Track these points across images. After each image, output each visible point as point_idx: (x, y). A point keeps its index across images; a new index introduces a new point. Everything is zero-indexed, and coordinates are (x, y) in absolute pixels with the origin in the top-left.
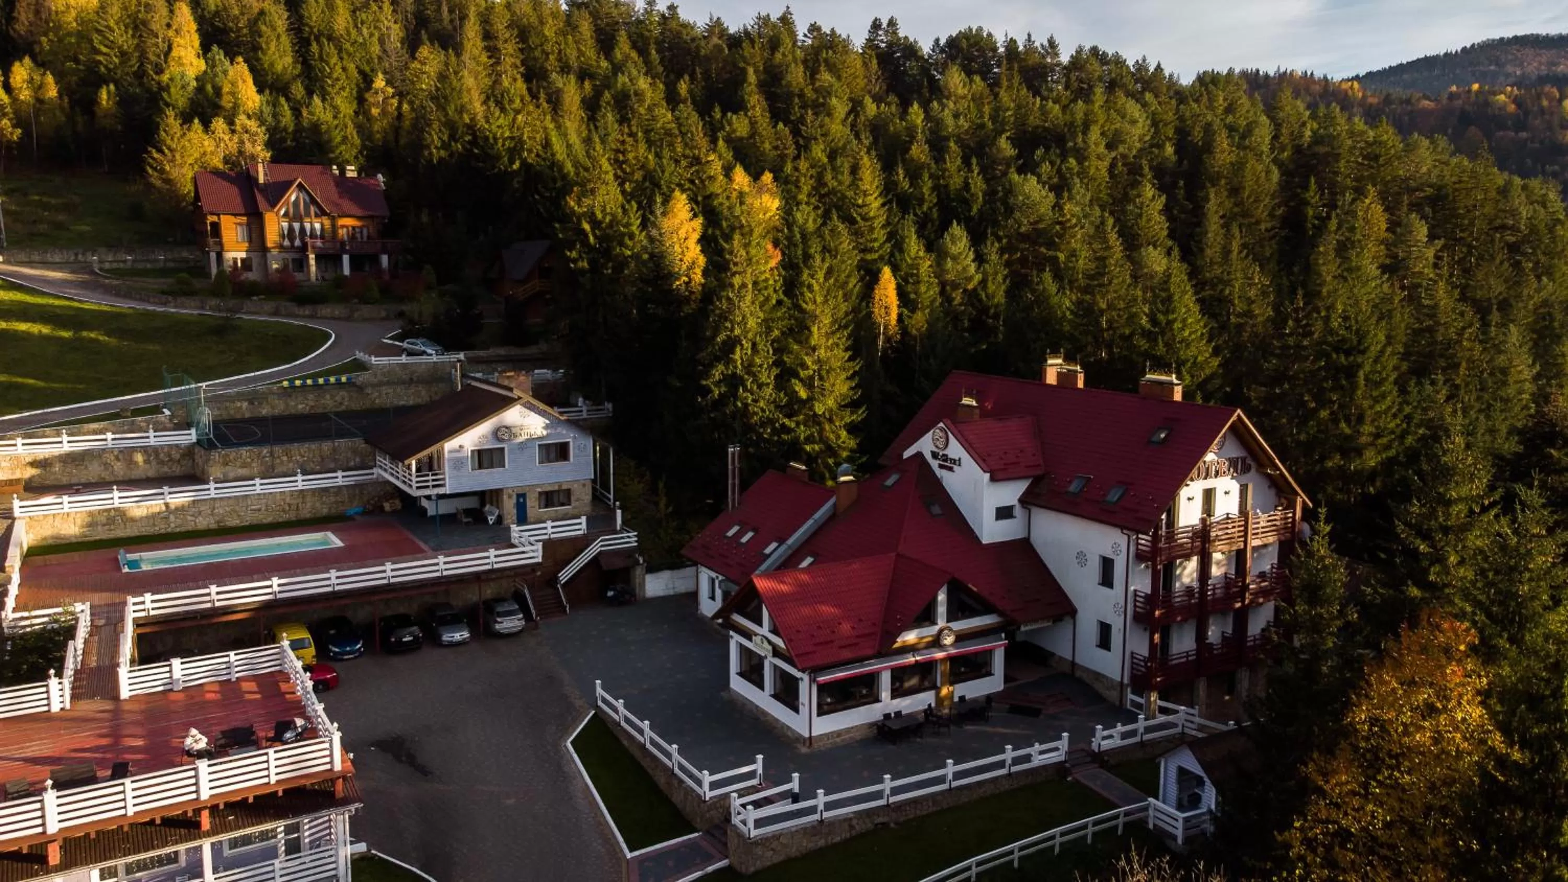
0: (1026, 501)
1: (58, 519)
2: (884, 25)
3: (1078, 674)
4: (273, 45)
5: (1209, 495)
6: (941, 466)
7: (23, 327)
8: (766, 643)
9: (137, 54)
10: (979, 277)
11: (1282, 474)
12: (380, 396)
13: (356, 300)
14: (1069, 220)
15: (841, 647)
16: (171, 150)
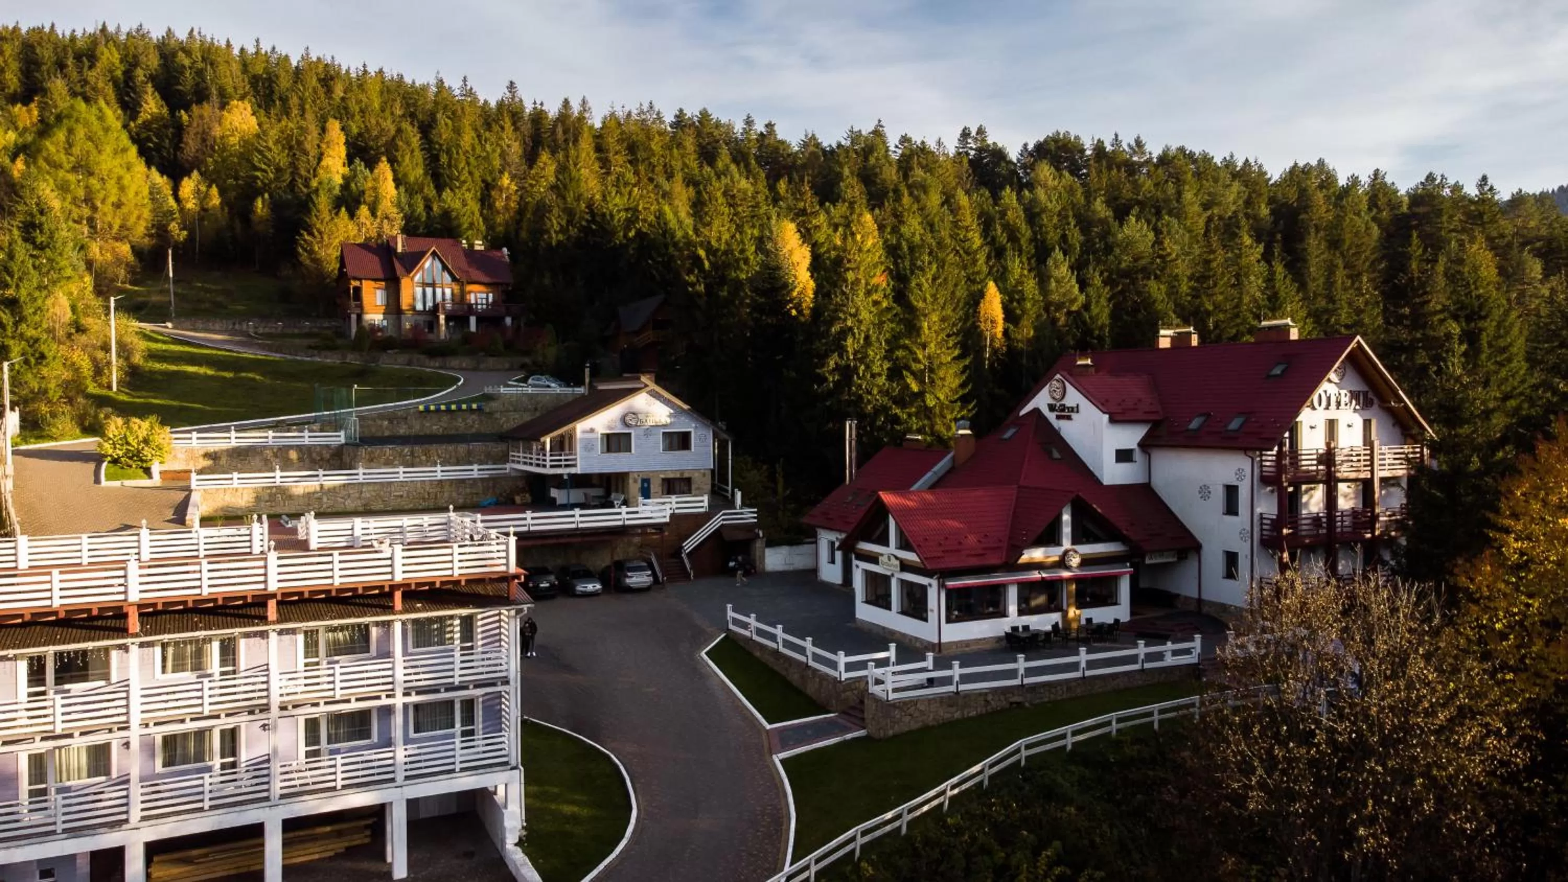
0: (1145, 445)
1: (228, 492)
2: (973, 133)
3: (1205, 609)
4: (407, 158)
5: (1331, 425)
6: (1058, 417)
7: (191, 369)
8: (892, 558)
9: (289, 171)
10: (1082, 298)
11: (1406, 407)
12: (508, 421)
13: (482, 354)
14: (1169, 254)
15: (968, 556)
16: (320, 233)
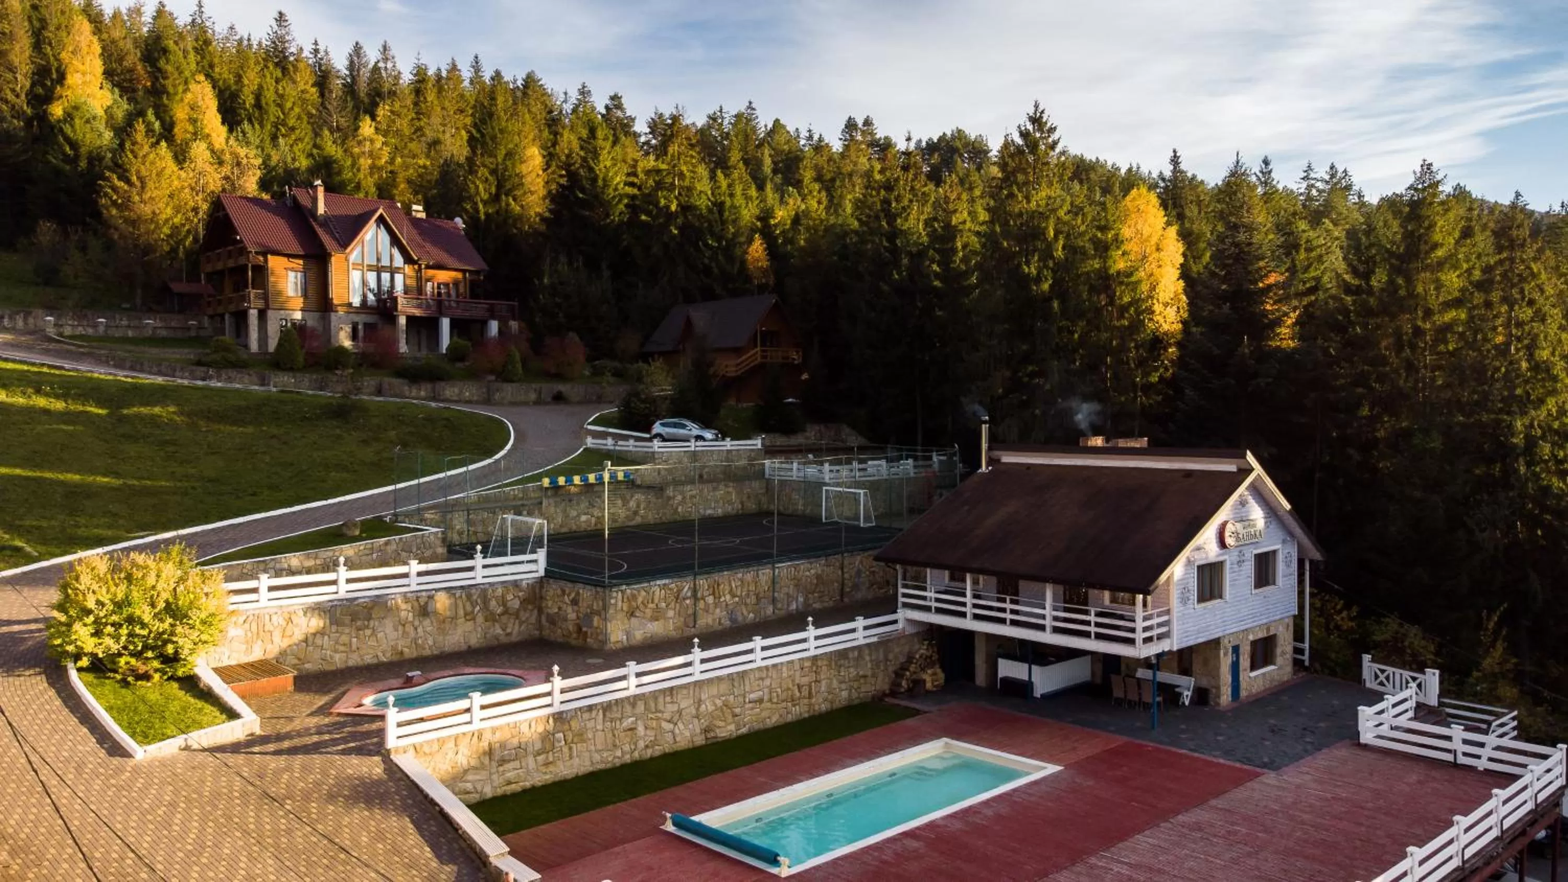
1: (464, 744)
2: (860, 125)
16: (141, 179)
